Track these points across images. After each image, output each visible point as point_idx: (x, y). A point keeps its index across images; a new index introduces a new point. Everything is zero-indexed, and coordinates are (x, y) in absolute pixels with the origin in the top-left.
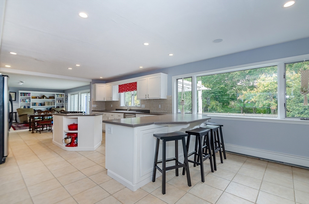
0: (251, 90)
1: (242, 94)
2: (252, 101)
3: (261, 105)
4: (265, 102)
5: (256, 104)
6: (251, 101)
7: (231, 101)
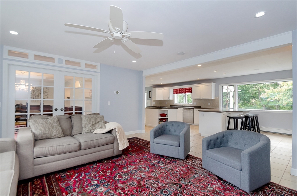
0: (274, 88)
1: (265, 92)
2: (276, 100)
3: (285, 103)
4: (289, 100)
5: (280, 102)
6: (274, 99)
7: (251, 99)
